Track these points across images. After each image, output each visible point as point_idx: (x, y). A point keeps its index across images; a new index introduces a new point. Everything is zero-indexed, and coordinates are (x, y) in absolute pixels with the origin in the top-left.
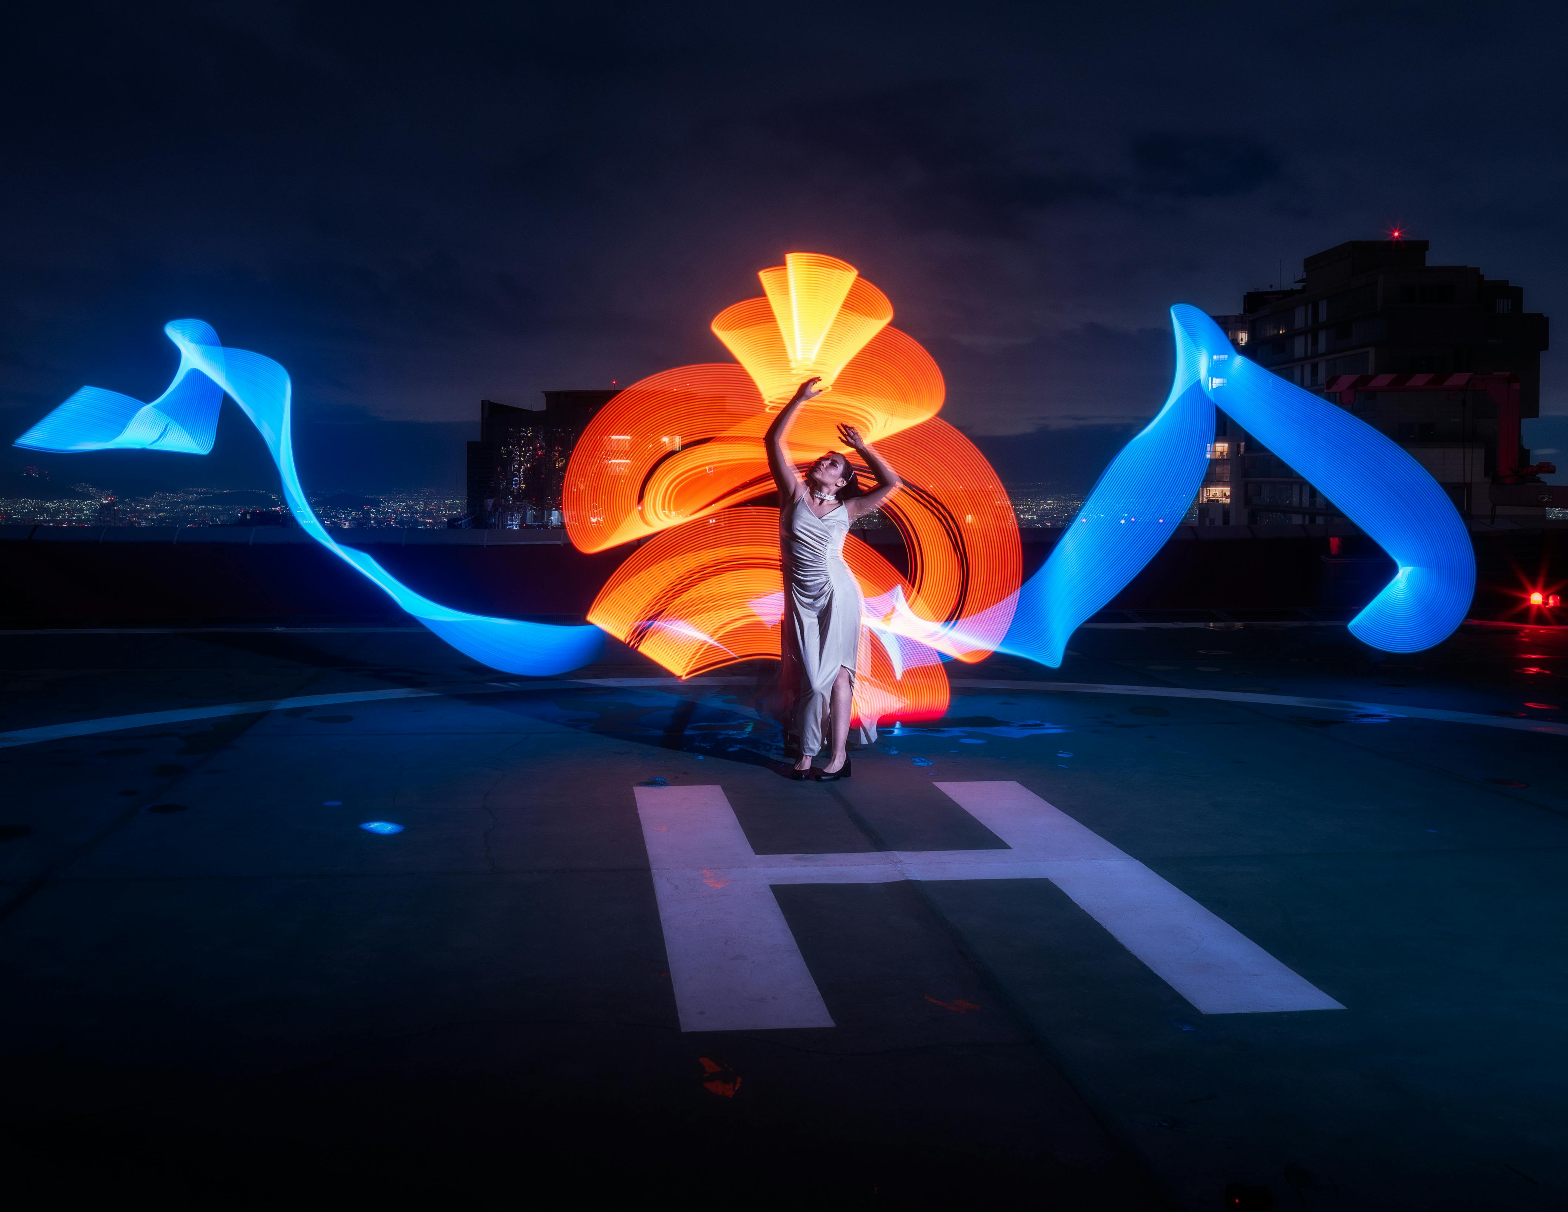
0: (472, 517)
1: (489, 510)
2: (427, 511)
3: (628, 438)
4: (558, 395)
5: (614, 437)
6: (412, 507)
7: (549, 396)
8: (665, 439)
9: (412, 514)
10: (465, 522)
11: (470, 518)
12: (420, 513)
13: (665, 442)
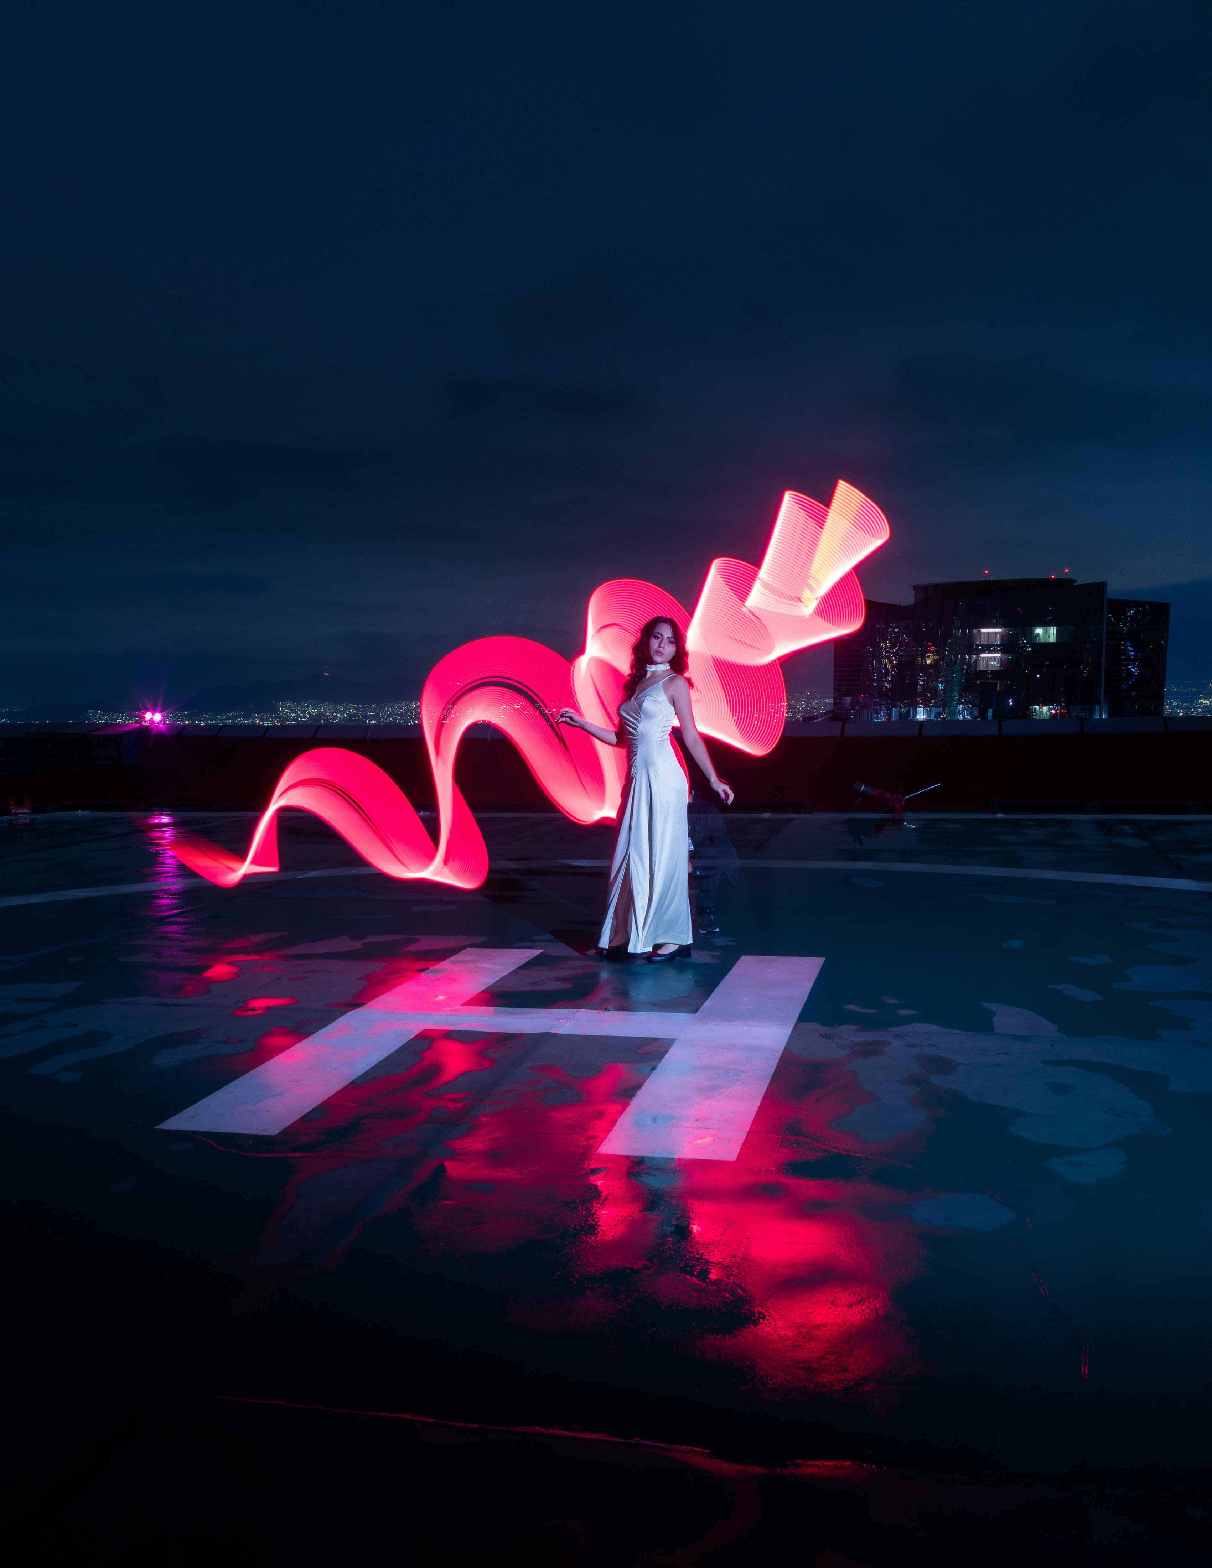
0: (831, 715)
1: (846, 708)
2: (808, 710)
3: (999, 630)
4: (926, 588)
5: (983, 630)
6: (794, 707)
7: (917, 588)
8: (1039, 631)
9: (794, 713)
10: (822, 720)
11: (828, 716)
12: (801, 713)
13: (1038, 634)
